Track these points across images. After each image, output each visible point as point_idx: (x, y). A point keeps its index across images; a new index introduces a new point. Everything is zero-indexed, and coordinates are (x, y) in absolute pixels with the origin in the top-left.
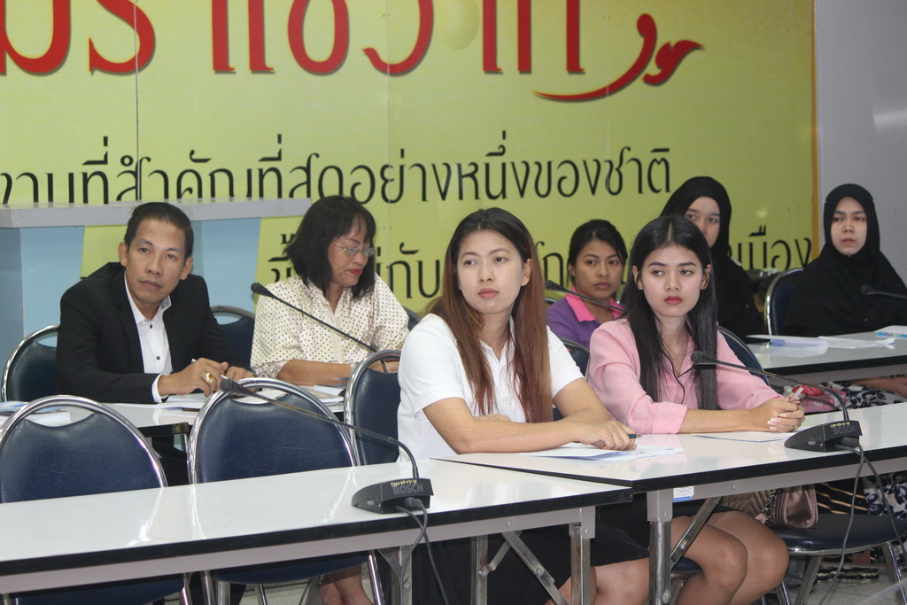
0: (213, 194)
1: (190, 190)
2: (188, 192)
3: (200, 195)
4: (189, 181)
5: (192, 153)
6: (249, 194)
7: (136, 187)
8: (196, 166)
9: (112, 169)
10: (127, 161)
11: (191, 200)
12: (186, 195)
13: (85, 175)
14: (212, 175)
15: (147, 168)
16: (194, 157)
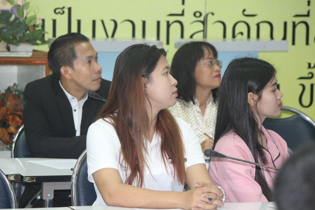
0: (258, 36)
1: (242, 34)
2: (240, 35)
3: (249, 36)
4: (241, 28)
5: (244, 10)
6: (285, 38)
7: (203, 31)
8: (247, 19)
9: (187, 19)
10: (198, 14)
11: (242, 40)
12: (239, 37)
13: (168, 22)
14: (258, 25)
15: (211, 19)
16: (246, 13)
